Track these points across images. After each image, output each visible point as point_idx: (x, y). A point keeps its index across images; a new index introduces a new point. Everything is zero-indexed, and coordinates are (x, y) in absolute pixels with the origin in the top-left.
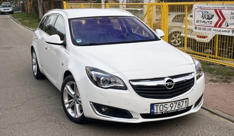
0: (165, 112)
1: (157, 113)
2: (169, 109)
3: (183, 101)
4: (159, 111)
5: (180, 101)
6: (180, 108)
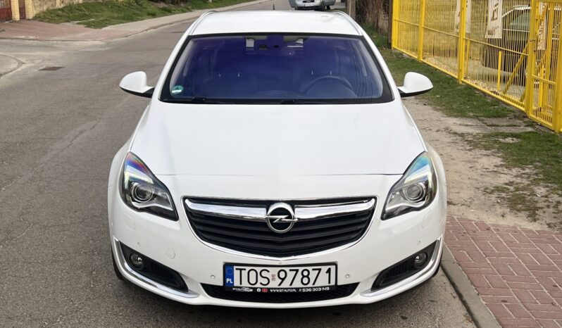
0: (261, 288)
1: (240, 288)
2: (274, 284)
3: (320, 270)
4: (245, 283)
5: (310, 268)
6: (310, 285)
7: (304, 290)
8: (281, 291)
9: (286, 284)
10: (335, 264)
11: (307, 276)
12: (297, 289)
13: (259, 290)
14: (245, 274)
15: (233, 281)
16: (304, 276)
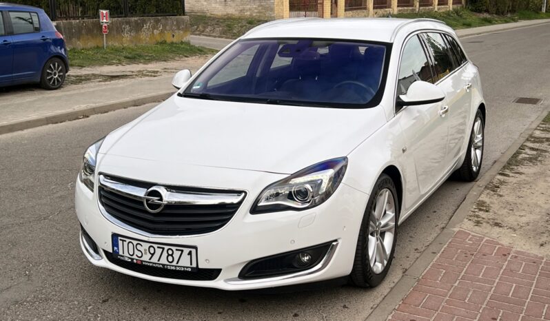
0: (137, 260)
1: (123, 256)
2: (146, 258)
3: (182, 251)
4: (126, 254)
5: (174, 248)
6: (174, 263)
7: (169, 267)
8: (151, 265)
9: (155, 259)
10: (195, 248)
11: (172, 255)
12: (164, 265)
13: (135, 261)
14: (126, 244)
15: (118, 249)
16: (169, 255)
